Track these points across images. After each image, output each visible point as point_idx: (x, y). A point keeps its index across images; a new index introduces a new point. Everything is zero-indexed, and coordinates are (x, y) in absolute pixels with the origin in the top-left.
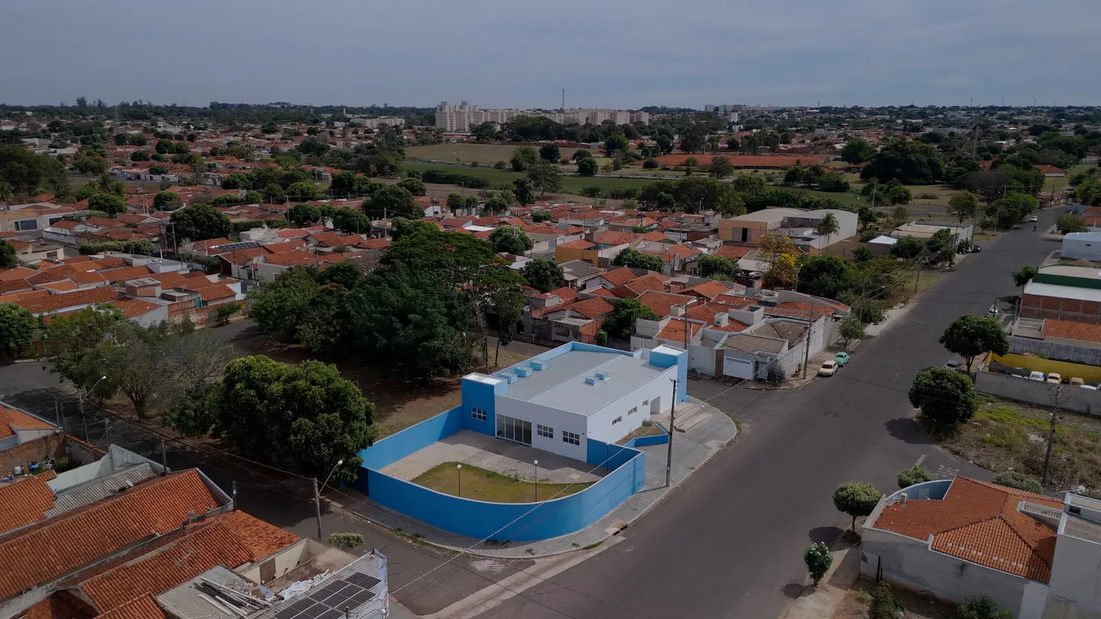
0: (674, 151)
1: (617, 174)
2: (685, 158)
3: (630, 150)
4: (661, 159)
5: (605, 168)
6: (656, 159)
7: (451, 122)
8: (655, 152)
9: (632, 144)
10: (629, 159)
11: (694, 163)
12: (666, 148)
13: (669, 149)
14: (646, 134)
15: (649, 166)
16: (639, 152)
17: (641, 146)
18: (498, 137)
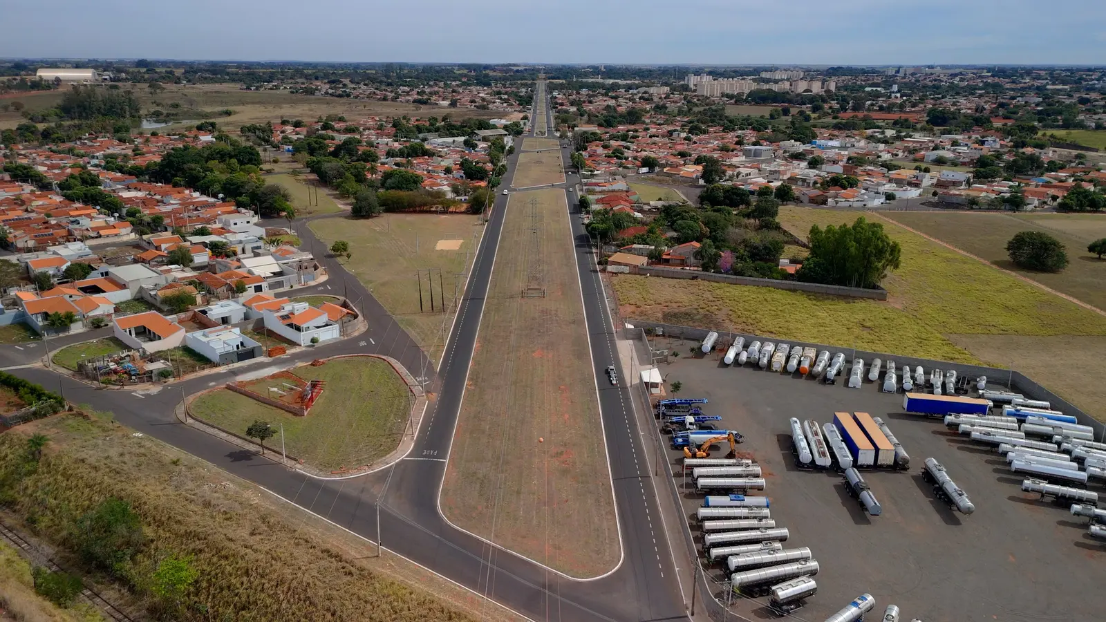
0: (849, 111)
1: (820, 121)
2: (852, 115)
3: (826, 110)
4: (841, 115)
5: (814, 118)
6: (839, 115)
7: (707, 90)
8: (838, 111)
9: (826, 106)
10: (826, 114)
11: (857, 117)
12: (844, 109)
13: (846, 110)
14: (834, 100)
15: (835, 118)
16: (830, 111)
17: (831, 108)
18: (746, 101)
